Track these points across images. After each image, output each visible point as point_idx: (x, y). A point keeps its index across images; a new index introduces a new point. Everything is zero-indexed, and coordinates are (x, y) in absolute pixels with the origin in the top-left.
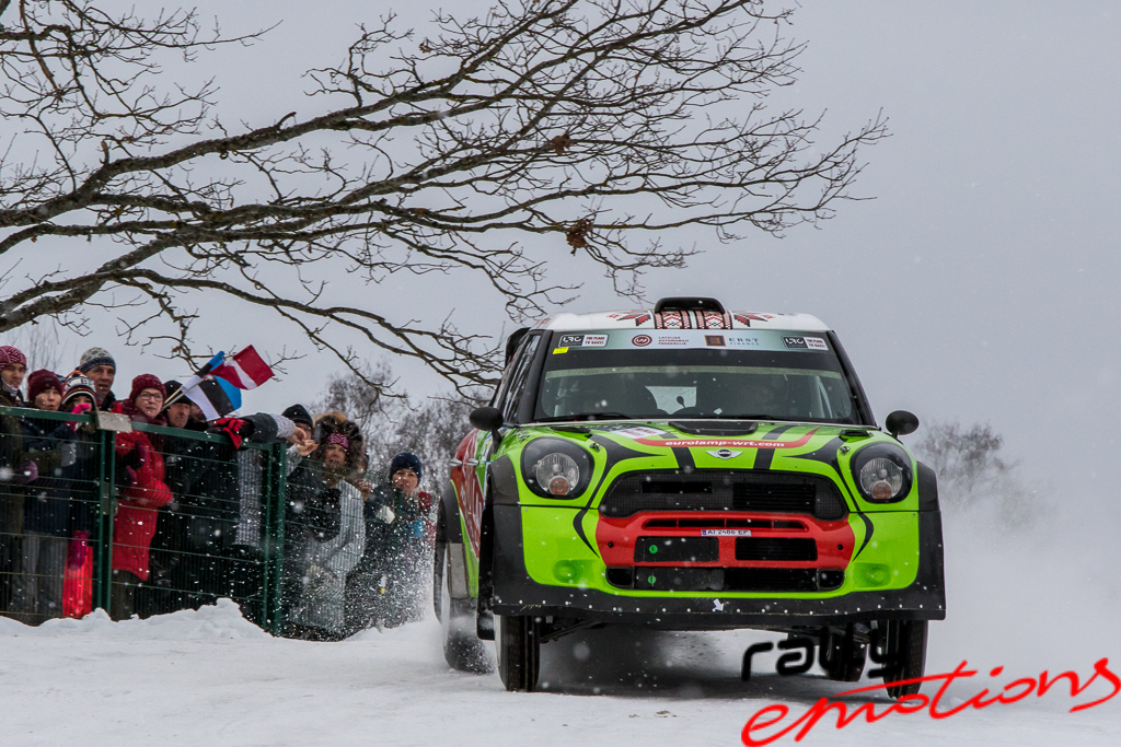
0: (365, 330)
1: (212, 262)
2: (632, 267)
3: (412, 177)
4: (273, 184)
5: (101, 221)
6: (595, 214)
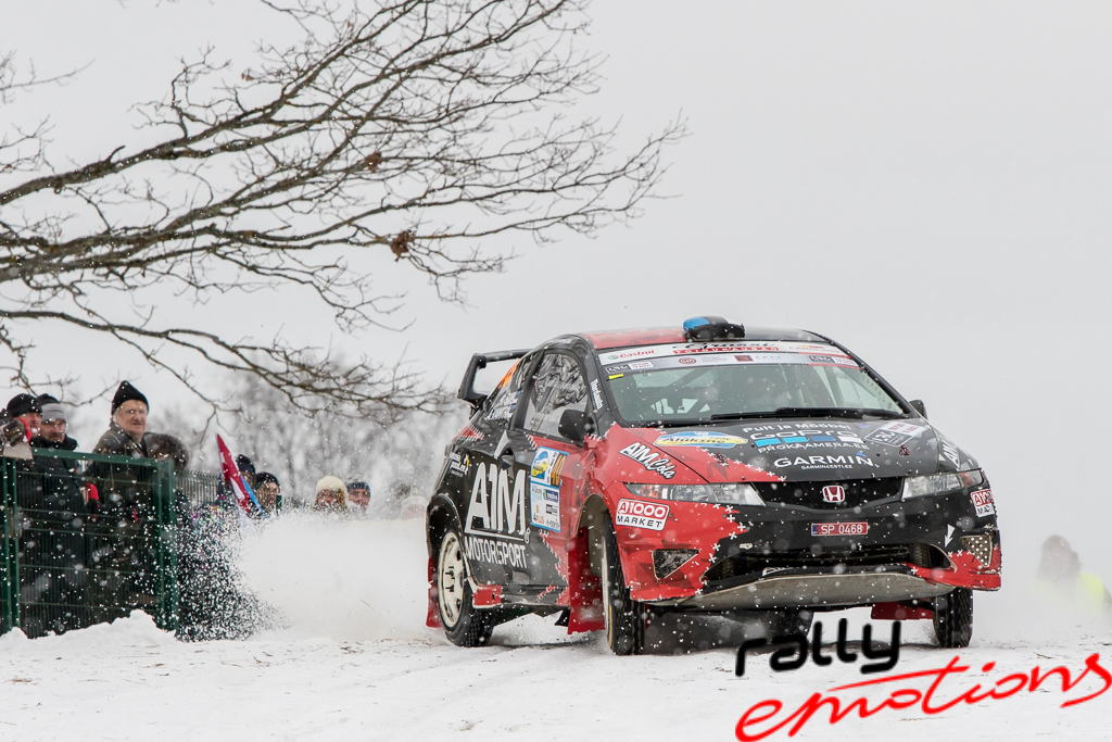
0: (200, 350)
1: (46, 294)
2: (455, 274)
3: (232, 202)
4: (101, 215)
6: (417, 226)
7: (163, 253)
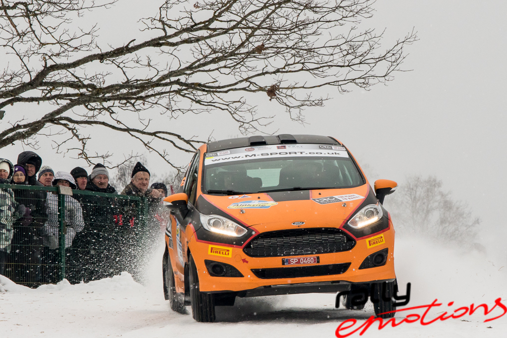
0: (172, 142)
1: (96, 112)
2: (299, 107)
3: (190, 68)
4: (124, 73)
5: (44, 94)
6: (280, 82)
7: (154, 93)
